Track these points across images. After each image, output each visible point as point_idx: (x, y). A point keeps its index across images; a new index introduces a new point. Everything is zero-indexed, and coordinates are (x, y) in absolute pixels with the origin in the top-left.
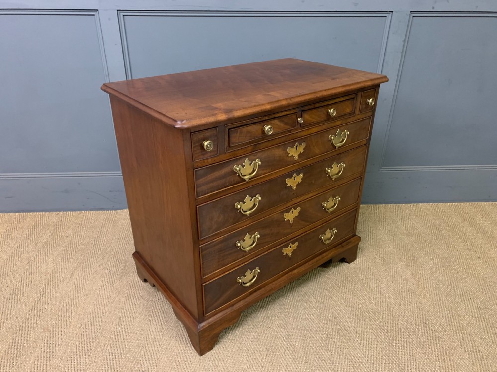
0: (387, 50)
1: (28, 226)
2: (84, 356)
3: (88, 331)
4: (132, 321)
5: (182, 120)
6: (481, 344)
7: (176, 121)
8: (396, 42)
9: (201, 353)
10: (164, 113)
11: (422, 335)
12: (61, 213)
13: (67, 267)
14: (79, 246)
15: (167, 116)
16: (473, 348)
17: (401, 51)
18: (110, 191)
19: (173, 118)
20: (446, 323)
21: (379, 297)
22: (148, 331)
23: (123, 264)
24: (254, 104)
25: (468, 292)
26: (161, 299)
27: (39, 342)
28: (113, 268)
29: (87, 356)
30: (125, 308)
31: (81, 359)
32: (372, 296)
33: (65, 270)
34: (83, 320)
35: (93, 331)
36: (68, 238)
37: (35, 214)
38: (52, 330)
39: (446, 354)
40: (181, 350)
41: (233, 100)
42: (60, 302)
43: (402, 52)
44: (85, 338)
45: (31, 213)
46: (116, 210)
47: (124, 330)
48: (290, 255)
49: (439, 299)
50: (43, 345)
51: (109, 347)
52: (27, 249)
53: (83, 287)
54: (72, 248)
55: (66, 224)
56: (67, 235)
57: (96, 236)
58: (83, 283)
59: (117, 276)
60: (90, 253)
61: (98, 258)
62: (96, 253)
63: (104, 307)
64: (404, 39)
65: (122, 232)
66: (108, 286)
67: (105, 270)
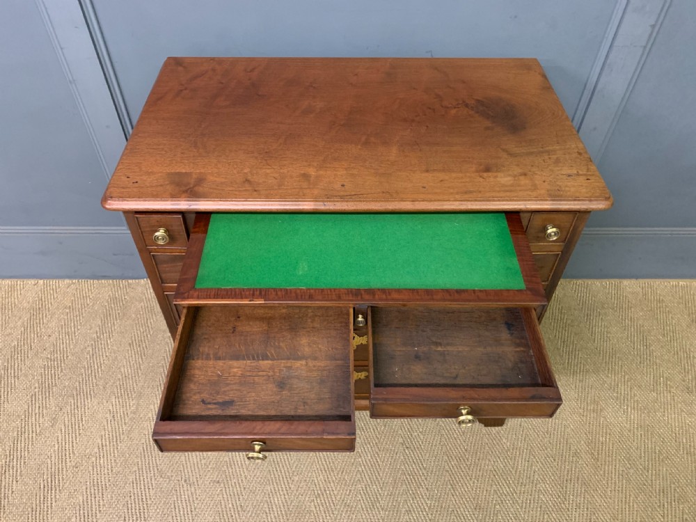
0: (616, 43)
12: (41, 282)
13: (48, 406)
17: (645, 44)
21: (530, 490)
23: (134, 401)
28: (118, 407)
30: (133, 497)
32: (519, 489)
33: (44, 411)
36: (51, 338)
42: (34, 479)
43: (645, 47)
53: (71, 449)
54: (56, 363)
55: (49, 308)
56: (49, 331)
57: (95, 335)
58: (70, 440)
59: (124, 426)
60: (84, 375)
61: (97, 385)
62: (93, 374)
63: (101, 495)
64: (653, 23)
65: (135, 328)
66: (108, 447)
67: (107, 413)
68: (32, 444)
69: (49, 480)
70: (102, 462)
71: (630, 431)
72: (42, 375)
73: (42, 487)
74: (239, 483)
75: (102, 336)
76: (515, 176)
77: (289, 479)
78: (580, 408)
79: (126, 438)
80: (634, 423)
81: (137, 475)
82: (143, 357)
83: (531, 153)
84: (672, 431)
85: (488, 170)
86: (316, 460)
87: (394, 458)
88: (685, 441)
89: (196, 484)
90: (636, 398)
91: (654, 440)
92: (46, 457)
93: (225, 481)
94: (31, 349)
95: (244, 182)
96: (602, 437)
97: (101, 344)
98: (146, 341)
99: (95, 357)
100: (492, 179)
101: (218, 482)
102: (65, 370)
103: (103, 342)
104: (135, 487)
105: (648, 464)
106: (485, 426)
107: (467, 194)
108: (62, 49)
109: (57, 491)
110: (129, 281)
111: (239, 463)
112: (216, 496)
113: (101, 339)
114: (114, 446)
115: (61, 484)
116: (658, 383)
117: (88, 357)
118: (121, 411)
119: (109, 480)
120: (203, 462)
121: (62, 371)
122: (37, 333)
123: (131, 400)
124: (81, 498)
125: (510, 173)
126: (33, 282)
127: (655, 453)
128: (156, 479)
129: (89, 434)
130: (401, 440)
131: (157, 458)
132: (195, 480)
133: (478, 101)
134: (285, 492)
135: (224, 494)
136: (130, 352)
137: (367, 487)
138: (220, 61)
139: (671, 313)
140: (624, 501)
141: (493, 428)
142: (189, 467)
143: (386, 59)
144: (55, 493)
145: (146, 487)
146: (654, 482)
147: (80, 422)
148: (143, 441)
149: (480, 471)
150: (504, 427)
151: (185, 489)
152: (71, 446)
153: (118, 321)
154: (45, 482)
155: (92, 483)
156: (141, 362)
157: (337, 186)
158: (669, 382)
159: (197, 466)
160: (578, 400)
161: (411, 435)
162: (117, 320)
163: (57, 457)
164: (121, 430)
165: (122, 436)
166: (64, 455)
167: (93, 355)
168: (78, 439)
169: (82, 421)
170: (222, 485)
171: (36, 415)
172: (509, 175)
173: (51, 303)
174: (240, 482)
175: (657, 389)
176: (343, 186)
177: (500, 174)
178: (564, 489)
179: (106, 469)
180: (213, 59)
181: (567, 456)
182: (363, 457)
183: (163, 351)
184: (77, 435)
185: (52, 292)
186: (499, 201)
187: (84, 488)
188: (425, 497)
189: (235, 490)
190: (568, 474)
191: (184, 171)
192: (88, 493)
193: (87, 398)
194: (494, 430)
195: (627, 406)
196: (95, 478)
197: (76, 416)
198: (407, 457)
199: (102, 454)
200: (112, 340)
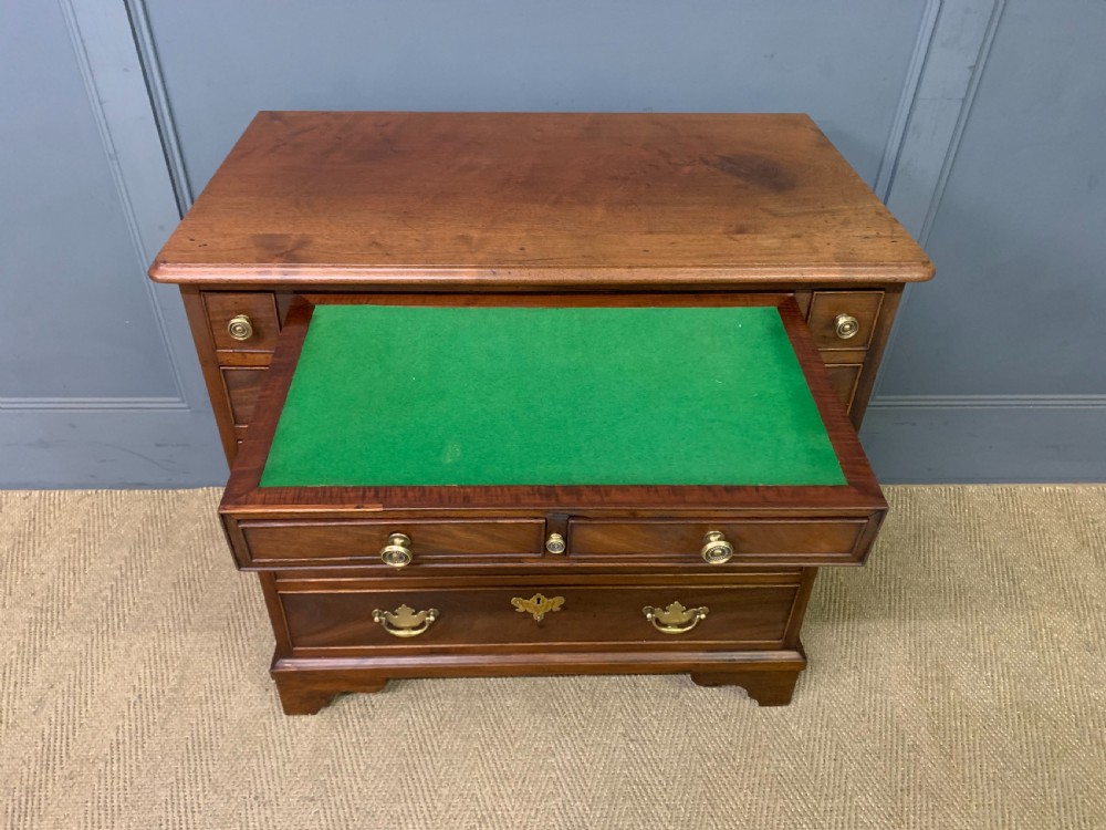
0: (921, 94)
12: (36, 494)
13: (31, 681)
14: (70, 605)
17: (962, 95)
18: (158, 445)
23: (176, 673)
25: (1080, 796)
28: (148, 681)
32: (823, 804)
33: (24, 689)
36: (45, 577)
43: (964, 101)
46: (175, 487)
49: (1000, 820)
53: (64, 749)
54: (49, 614)
55: (45, 532)
56: (43, 567)
57: (118, 572)
58: (64, 734)
59: (156, 711)
60: (95, 632)
61: (115, 647)
62: (110, 631)
64: (973, 64)
65: (184, 561)
66: (127, 746)
67: (129, 691)
69: (23, 799)
70: (115, 769)
71: (1000, 710)
72: (24, 634)
73: (10, 810)
74: (348, 801)
75: (129, 574)
76: (783, 238)
77: (433, 793)
78: (915, 675)
79: (159, 731)
80: (1005, 698)
81: (175, 789)
82: (196, 604)
83: (805, 213)
84: (1069, 710)
85: (741, 231)
86: (479, 761)
87: (611, 756)
88: (1091, 725)
89: (274, 803)
90: (1005, 660)
91: (1040, 724)
92: (21, 762)
93: (324, 798)
94: (10, 594)
95: (370, 245)
96: (955, 720)
97: (127, 585)
98: (202, 580)
99: (115, 605)
100: (748, 242)
101: (312, 799)
102: (64, 624)
103: (130, 582)
104: (170, 810)
105: (1036, 762)
106: (761, 704)
107: (711, 259)
108: (101, 103)
109: (35, 818)
110: (179, 491)
111: (349, 767)
112: (308, 822)
113: (127, 579)
114: (137, 742)
115: (42, 806)
116: (1038, 636)
117: (104, 604)
118: (154, 687)
119: (126, 799)
120: (288, 766)
121: (58, 627)
122: (23, 570)
123: (171, 670)
125: (776, 234)
126: (23, 493)
127: (1045, 745)
128: (205, 796)
129: (97, 724)
130: (621, 730)
131: (210, 762)
132: (273, 795)
133: (723, 158)
134: (427, 814)
135: (322, 818)
136: (173, 597)
137: (566, 803)
138: (338, 116)
139: (1047, 532)
140: (1000, 823)
141: (773, 708)
142: (263, 775)
143: (585, 115)
144: (32, 820)
145: (189, 810)
146: (1047, 790)
147: (83, 705)
148: (188, 735)
149: (755, 775)
150: (792, 706)
151: (255, 811)
152: (64, 744)
153: (158, 551)
154: (16, 802)
155: (95, 804)
156: (191, 611)
157: (513, 249)
158: (1056, 635)
159: (278, 773)
160: (910, 663)
161: (639, 721)
162: (155, 549)
163: (39, 763)
164: (151, 717)
165: (151, 727)
166: (51, 759)
167: (112, 602)
168: (77, 733)
169: (86, 704)
170: (319, 804)
171: (9, 695)
172: (775, 237)
173: (49, 525)
174: (350, 798)
175: (1038, 646)
176: (522, 249)
177: (759, 236)
178: (900, 805)
179: (122, 780)
180: (327, 113)
181: (900, 752)
182: (558, 757)
183: (228, 595)
184: (77, 726)
185: (52, 508)
186: (762, 266)
187: (82, 811)
188: (664, 819)
189: (341, 811)
190: (903, 779)
191: (278, 232)
192: (89, 820)
193: (98, 668)
194: (776, 711)
195: (992, 672)
196: (102, 796)
197: (78, 696)
198: (631, 756)
199: (115, 756)
200: (145, 580)
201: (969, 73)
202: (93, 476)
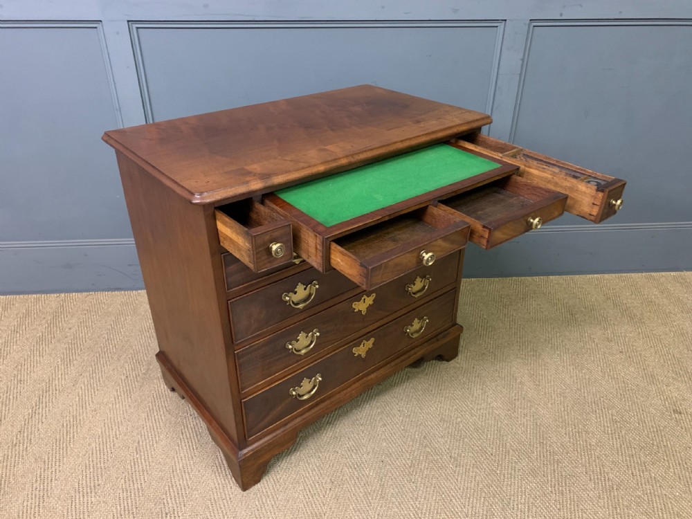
0: (500, 72)
1: (17, 314)
2: (89, 494)
3: (95, 460)
4: (155, 446)
5: (201, 193)
6: (612, 469)
7: (193, 194)
8: (511, 61)
9: (245, 487)
10: (178, 181)
11: (537, 459)
12: (63, 295)
13: (69, 373)
14: (86, 341)
15: (182, 187)
16: (601, 475)
17: (519, 73)
18: (129, 265)
19: (190, 189)
20: (570, 442)
21: (485, 407)
22: (176, 459)
23: (145, 367)
24: (302, 165)
25: (602, 399)
26: (194, 414)
27: (30, 476)
28: (131, 372)
29: (93, 494)
30: (145, 428)
31: (85, 499)
32: (476, 407)
33: (66, 376)
34: (89, 445)
35: (102, 460)
36: (71, 331)
37: (26, 296)
38: (46, 459)
39: (565, 484)
40: (219, 484)
41: (275, 158)
42: (58, 420)
43: (520, 75)
44: (91, 470)
45: (21, 296)
46: (137, 289)
47: (143, 457)
48: (363, 355)
50: (34, 479)
51: (123, 481)
52: (15, 347)
53: (90, 399)
54: (76, 345)
55: (69, 311)
57: (110, 327)
58: (90, 393)
60: (100, 352)
61: (112, 358)
62: (109, 351)
63: (117, 427)
64: (522, 57)
65: (144, 321)
66: (123, 397)
67: (121, 375)
68: (56, 398)
69: (72, 420)
70: (117, 406)
71: (564, 367)
72: (64, 354)
73: (65, 425)
75: (116, 327)
79: (138, 390)
90: (567, 347)
91: (583, 371)
94: (54, 338)
97: (115, 332)
99: (110, 340)
108: (115, 84)
113: (115, 329)
115: (82, 422)
117: (104, 340)
118: (134, 373)
119: (124, 418)
121: (81, 350)
122: (60, 327)
124: (100, 430)
126: (55, 295)
127: (586, 380)
128: (165, 416)
129: (106, 389)
136: (140, 336)
139: (590, 294)
140: (563, 410)
144: (77, 428)
145: (157, 421)
146: (586, 397)
147: (98, 382)
148: (154, 392)
151: (191, 420)
152: (90, 397)
153: (130, 317)
154: (68, 421)
155: (109, 421)
162: (128, 317)
164: (134, 385)
165: (134, 389)
166: (84, 404)
167: (108, 339)
168: (96, 393)
169: (100, 381)
171: (59, 379)
173: (71, 308)
175: (583, 341)
178: (513, 405)
179: (121, 411)
184: (96, 390)
185: (72, 301)
192: (106, 427)
196: (112, 417)
197: (94, 378)
199: (117, 402)
200: (124, 329)
201: (521, 62)
202: (93, 284)
